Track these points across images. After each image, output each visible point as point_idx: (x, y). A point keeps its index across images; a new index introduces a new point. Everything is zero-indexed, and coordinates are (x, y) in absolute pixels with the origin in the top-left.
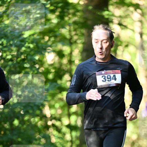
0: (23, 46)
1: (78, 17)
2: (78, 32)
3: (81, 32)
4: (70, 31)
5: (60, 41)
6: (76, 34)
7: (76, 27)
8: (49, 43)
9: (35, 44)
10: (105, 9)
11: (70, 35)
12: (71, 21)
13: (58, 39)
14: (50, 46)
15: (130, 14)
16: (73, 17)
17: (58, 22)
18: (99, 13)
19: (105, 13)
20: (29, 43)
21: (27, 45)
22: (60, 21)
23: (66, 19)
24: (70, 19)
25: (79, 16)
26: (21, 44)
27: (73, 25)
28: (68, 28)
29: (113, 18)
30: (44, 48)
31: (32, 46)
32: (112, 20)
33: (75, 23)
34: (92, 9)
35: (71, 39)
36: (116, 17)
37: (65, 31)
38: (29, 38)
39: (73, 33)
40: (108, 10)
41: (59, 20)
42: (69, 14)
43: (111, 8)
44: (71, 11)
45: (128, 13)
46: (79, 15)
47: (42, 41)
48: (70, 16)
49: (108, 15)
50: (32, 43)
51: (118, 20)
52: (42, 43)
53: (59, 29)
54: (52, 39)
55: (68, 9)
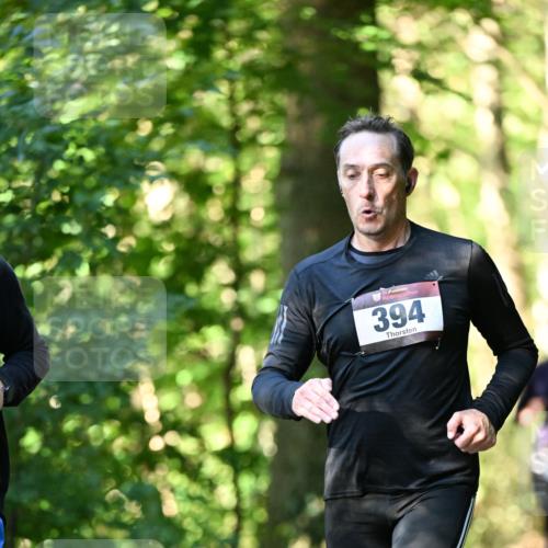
0: (58, 156)
1: (262, 49)
2: (263, 105)
3: (272, 103)
4: (232, 100)
5: (194, 139)
6: (255, 112)
7: (255, 83)
8: (156, 145)
9: (101, 150)
10: (365, 18)
11: (233, 114)
12: (236, 64)
13: (188, 130)
14: (160, 157)
15: (458, 35)
16: (242, 47)
17: (187, 65)
18: (340, 34)
19: (365, 34)
20: (79, 146)
21: (71, 151)
22: (196, 64)
23: (219, 54)
24: (231, 54)
25: (265, 45)
26: (49, 151)
27: (243, 78)
28: (224, 87)
29: (395, 51)
30: (136, 163)
31: (89, 155)
32: (391, 58)
33: (251, 69)
34: (313, 16)
35: (236, 128)
36: (403, 46)
37: (212, 101)
38: (78, 125)
39: (245, 107)
40: (374, 23)
41: (191, 59)
42: (229, 37)
43: (385, 13)
44: (237, 26)
45: (450, 31)
46: (266, 41)
47: (130, 139)
48: (233, 44)
49: (373, 39)
50: (92, 143)
51: (410, 60)
52: (127, 146)
53: (191, 92)
54: (167, 129)
55: (226, 19)
